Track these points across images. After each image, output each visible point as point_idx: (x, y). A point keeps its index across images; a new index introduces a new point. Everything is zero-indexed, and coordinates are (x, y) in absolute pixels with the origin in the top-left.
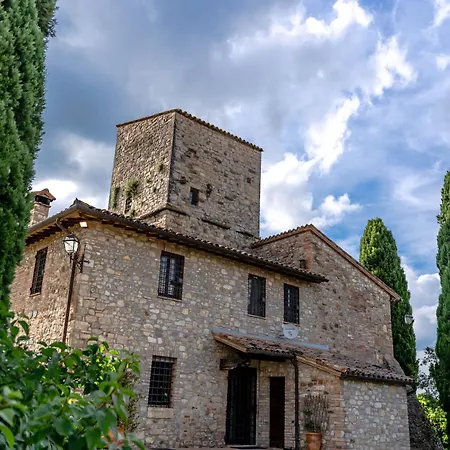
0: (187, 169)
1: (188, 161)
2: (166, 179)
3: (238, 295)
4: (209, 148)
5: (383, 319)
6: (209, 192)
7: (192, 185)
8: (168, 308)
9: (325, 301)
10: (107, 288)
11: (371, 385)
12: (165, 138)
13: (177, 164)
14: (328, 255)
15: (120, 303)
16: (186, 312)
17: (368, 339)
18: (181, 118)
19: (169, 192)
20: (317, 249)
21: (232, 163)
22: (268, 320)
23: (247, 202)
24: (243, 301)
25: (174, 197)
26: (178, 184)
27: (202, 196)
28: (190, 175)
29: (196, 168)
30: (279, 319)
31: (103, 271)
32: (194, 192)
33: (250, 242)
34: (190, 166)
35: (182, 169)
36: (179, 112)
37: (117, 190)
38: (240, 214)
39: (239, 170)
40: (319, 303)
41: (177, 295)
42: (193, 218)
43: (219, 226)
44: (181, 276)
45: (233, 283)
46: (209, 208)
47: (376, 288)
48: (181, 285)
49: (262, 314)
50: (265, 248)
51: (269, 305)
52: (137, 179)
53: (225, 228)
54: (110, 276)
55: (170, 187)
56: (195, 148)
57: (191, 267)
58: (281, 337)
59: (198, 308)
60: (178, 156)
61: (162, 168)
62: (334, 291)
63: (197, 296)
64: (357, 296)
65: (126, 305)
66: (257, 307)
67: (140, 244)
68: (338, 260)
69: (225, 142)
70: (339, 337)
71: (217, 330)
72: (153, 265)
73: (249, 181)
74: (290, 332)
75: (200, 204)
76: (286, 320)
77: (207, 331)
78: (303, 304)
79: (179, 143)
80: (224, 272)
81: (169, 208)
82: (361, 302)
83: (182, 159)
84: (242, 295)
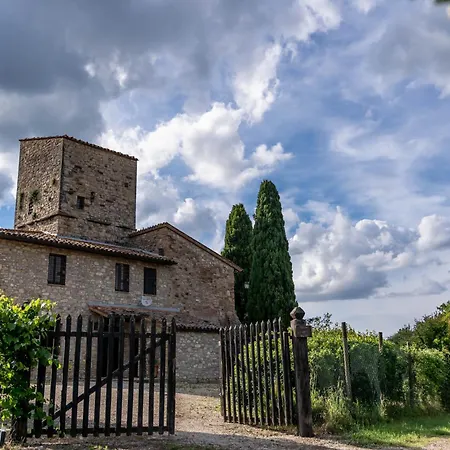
0: (75, 182)
1: (75, 175)
2: (58, 191)
3: (108, 278)
4: (91, 163)
5: (227, 286)
6: (92, 199)
7: (79, 194)
8: (55, 291)
9: (177, 277)
10: (12, 282)
11: (193, 334)
12: (56, 159)
13: (66, 179)
14: (181, 243)
15: (22, 291)
16: (68, 293)
17: (214, 301)
18: (68, 143)
19: (60, 201)
20: (172, 240)
21: (112, 172)
22: (131, 294)
23: (126, 203)
24: (111, 282)
25: (64, 205)
26: (67, 195)
27: (87, 202)
28: (76, 186)
29: (82, 181)
30: (140, 292)
31: (9, 271)
32: (81, 199)
33: (127, 233)
34: (77, 179)
35: (70, 183)
36: (66, 137)
37: (22, 195)
38: (119, 212)
39: (118, 177)
40: (173, 278)
41: (62, 283)
42: (80, 220)
43: (101, 224)
44: (64, 269)
45: (103, 270)
46: (93, 211)
47: (222, 265)
48: (64, 275)
49: (126, 290)
50: (138, 238)
51: (132, 283)
52: (37, 188)
53: (106, 225)
54: (13, 274)
55: (61, 197)
56: (81, 165)
57: (71, 262)
58: (140, 305)
59: (77, 290)
60: (66, 172)
61: (54, 182)
62: (186, 269)
63: (76, 282)
64: (205, 271)
65: (26, 292)
66: (123, 285)
67: (34, 251)
68: (189, 246)
69: (106, 156)
70: (188, 302)
71: (91, 303)
72: (44, 263)
73: (126, 185)
74: (147, 301)
75: (86, 208)
76: (145, 292)
77: (84, 305)
78: (159, 281)
79: (67, 163)
80: (96, 263)
81: (60, 214)
82: (208, 276)
83: (70, 175)
84: (111, 278)
